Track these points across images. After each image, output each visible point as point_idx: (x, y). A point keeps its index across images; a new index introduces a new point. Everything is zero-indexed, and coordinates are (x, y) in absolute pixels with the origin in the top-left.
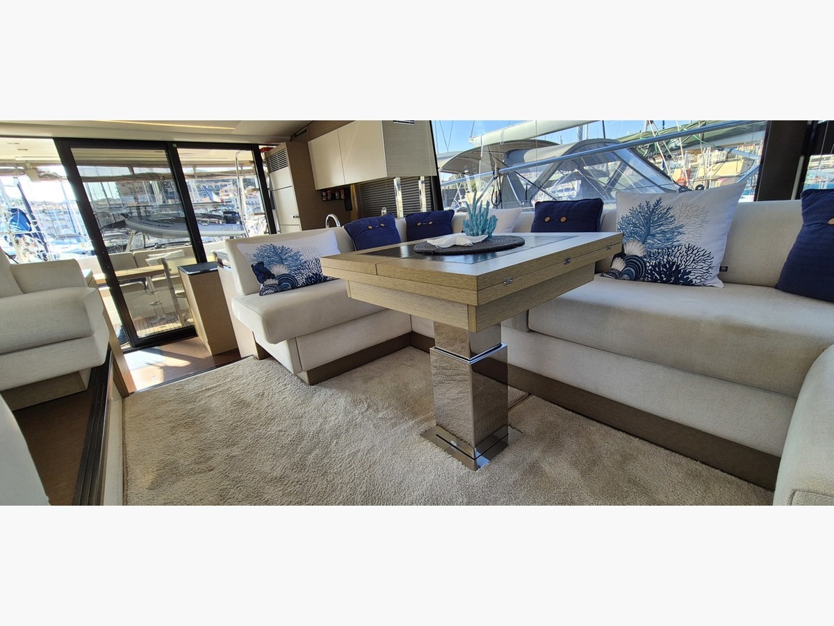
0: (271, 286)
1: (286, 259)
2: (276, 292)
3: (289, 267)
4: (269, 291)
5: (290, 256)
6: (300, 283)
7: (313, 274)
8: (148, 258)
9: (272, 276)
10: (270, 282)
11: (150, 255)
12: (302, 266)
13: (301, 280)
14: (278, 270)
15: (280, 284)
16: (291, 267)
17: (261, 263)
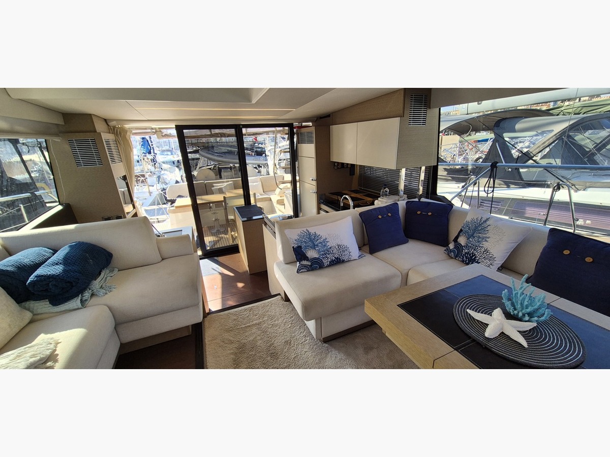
0: (305, 266)
1: (317, 245)
2: (308, 271)
3: (319, 251)
4: (304, 270)
5: (320, 243)
6: (326, 265)
7: (335, 258)
8: (213, 187)
9: (306, 258)
10: (305, 263)
11: (214, 185)
12: (328, 251)
13: (326, 262)
14: (312, 254)
15: (311, 266)
16: (320, 252)
17: (300, 247)
